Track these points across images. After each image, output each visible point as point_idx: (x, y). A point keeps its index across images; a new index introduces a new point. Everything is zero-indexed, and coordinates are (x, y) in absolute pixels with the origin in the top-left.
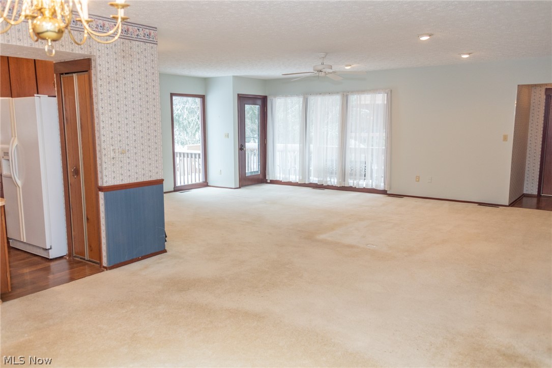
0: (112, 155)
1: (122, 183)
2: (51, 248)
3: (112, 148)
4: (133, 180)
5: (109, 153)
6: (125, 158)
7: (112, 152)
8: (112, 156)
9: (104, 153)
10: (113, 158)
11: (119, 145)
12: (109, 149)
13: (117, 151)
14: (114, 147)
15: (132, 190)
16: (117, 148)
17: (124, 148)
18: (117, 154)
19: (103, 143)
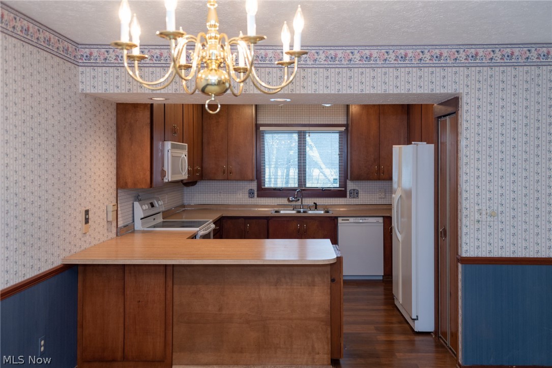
0: (477, 216)
1: (490, 256)
2: (417, 319)
3: (477, 208)
4: (507, 253)
5: (472, 214)
6: (496, 223)
7: (476, 213)
8: (476, 218)
9: (465, 214)
10: (479, 221)
11: (488, 204)
12: (473, 210)
13: (484, 213)
14: (480, 207)
15: (504, 267)
16: (484, 208)
17: (495, 208)
18: (484, 217)
19: (464, 201)
